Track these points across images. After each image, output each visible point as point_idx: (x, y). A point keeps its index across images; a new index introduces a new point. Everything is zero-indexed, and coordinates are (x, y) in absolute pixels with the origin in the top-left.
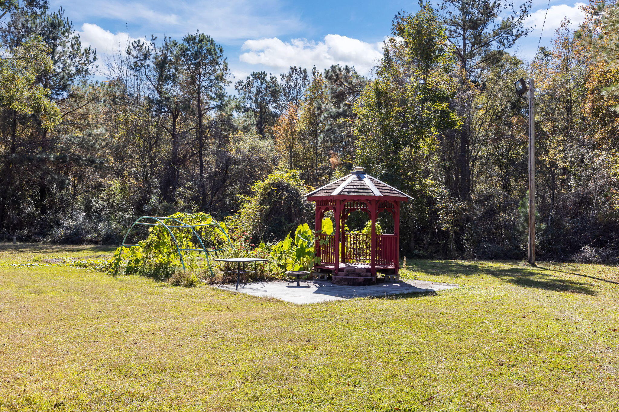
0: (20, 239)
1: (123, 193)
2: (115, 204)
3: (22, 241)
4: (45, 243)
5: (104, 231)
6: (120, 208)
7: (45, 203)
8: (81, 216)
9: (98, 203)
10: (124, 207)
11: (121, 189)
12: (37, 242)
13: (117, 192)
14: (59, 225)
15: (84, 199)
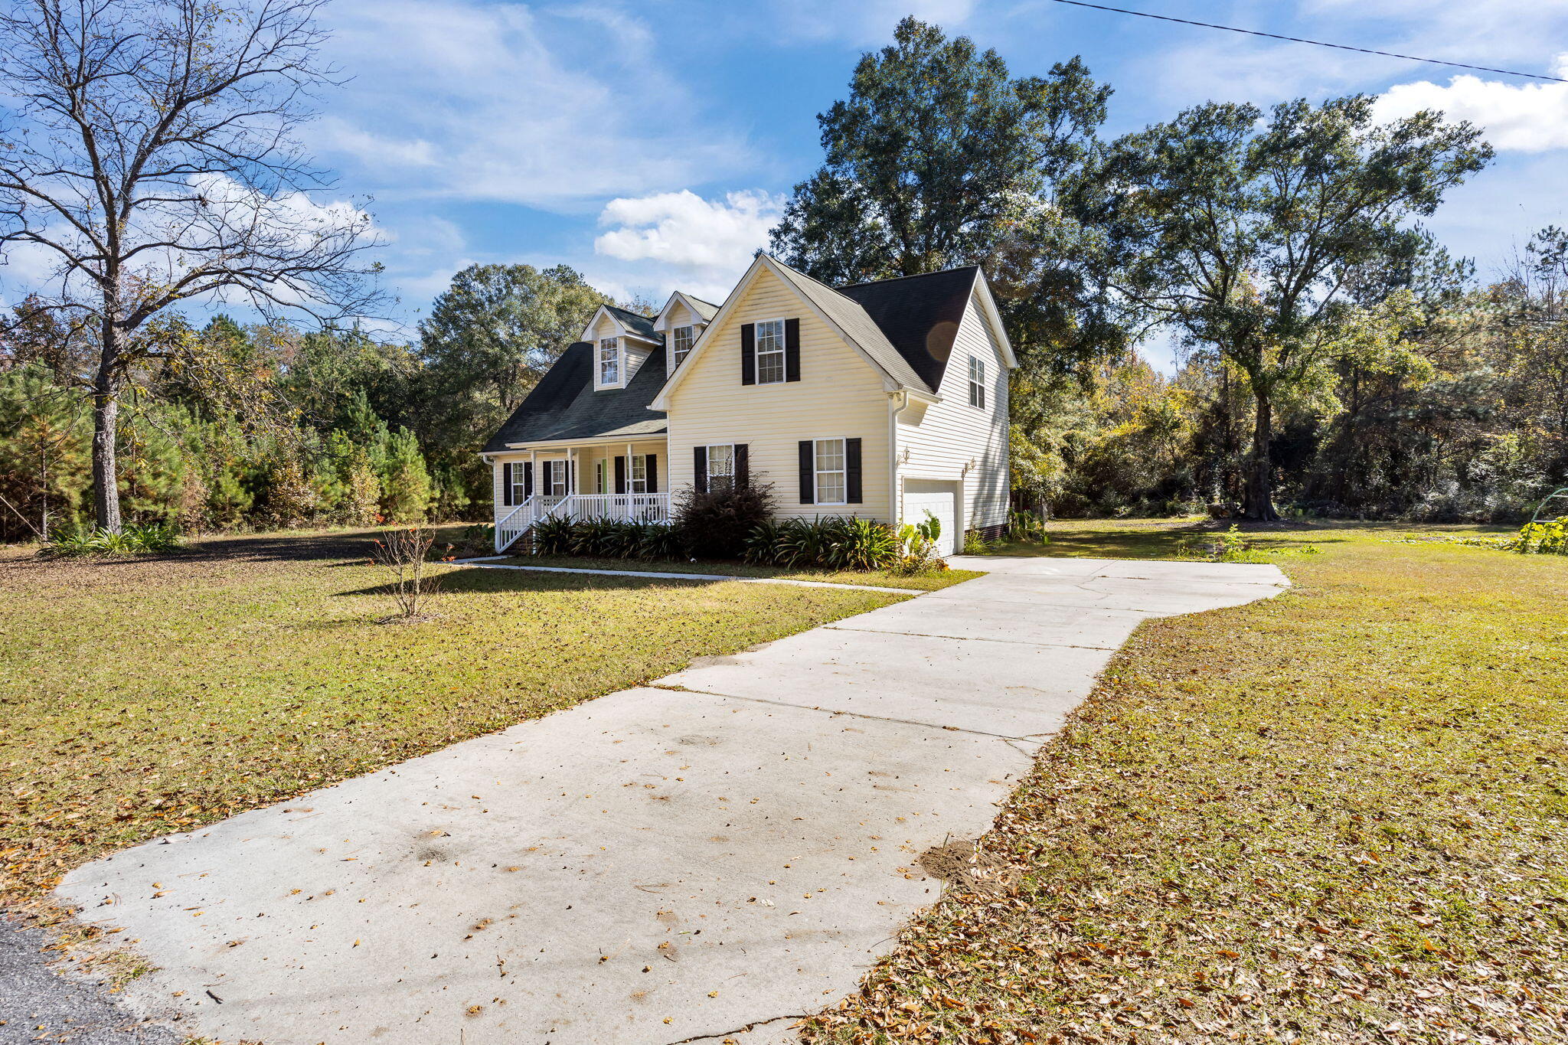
0: (1368, 517)
1: (1523, 450)
2: (1508, 468)
3: (1369, 519)
4: (1402, 521)
5: (1493, 506)
6: (1516, 474)
7: (1398, 472)
8: (1455, 486)
9: (1478, 468)
10: (1527, 471)
11: (1520, 445)
12: (1391, 519)
13: (1513, 450)
14: (1420, 499)
15: (1454, 463)
